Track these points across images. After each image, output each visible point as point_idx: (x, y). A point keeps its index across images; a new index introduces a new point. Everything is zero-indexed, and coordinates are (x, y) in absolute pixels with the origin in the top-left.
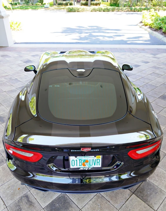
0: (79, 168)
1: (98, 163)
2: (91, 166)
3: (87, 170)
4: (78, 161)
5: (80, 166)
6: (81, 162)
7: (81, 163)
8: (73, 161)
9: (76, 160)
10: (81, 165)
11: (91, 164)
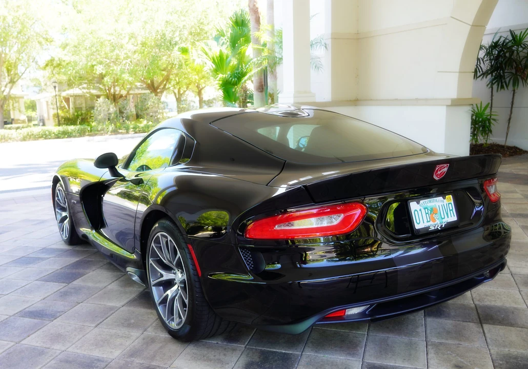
0: (429, 227)
1: (451, 211)
2: (444, 220)
3: (440, 229)
4: (423, 211)
5: (428, 222)
6: (428, 213)
7: (427, 215)
8: (416, 212)
9: (420, 210)
10: (429, 220)
11: (443, 217)
